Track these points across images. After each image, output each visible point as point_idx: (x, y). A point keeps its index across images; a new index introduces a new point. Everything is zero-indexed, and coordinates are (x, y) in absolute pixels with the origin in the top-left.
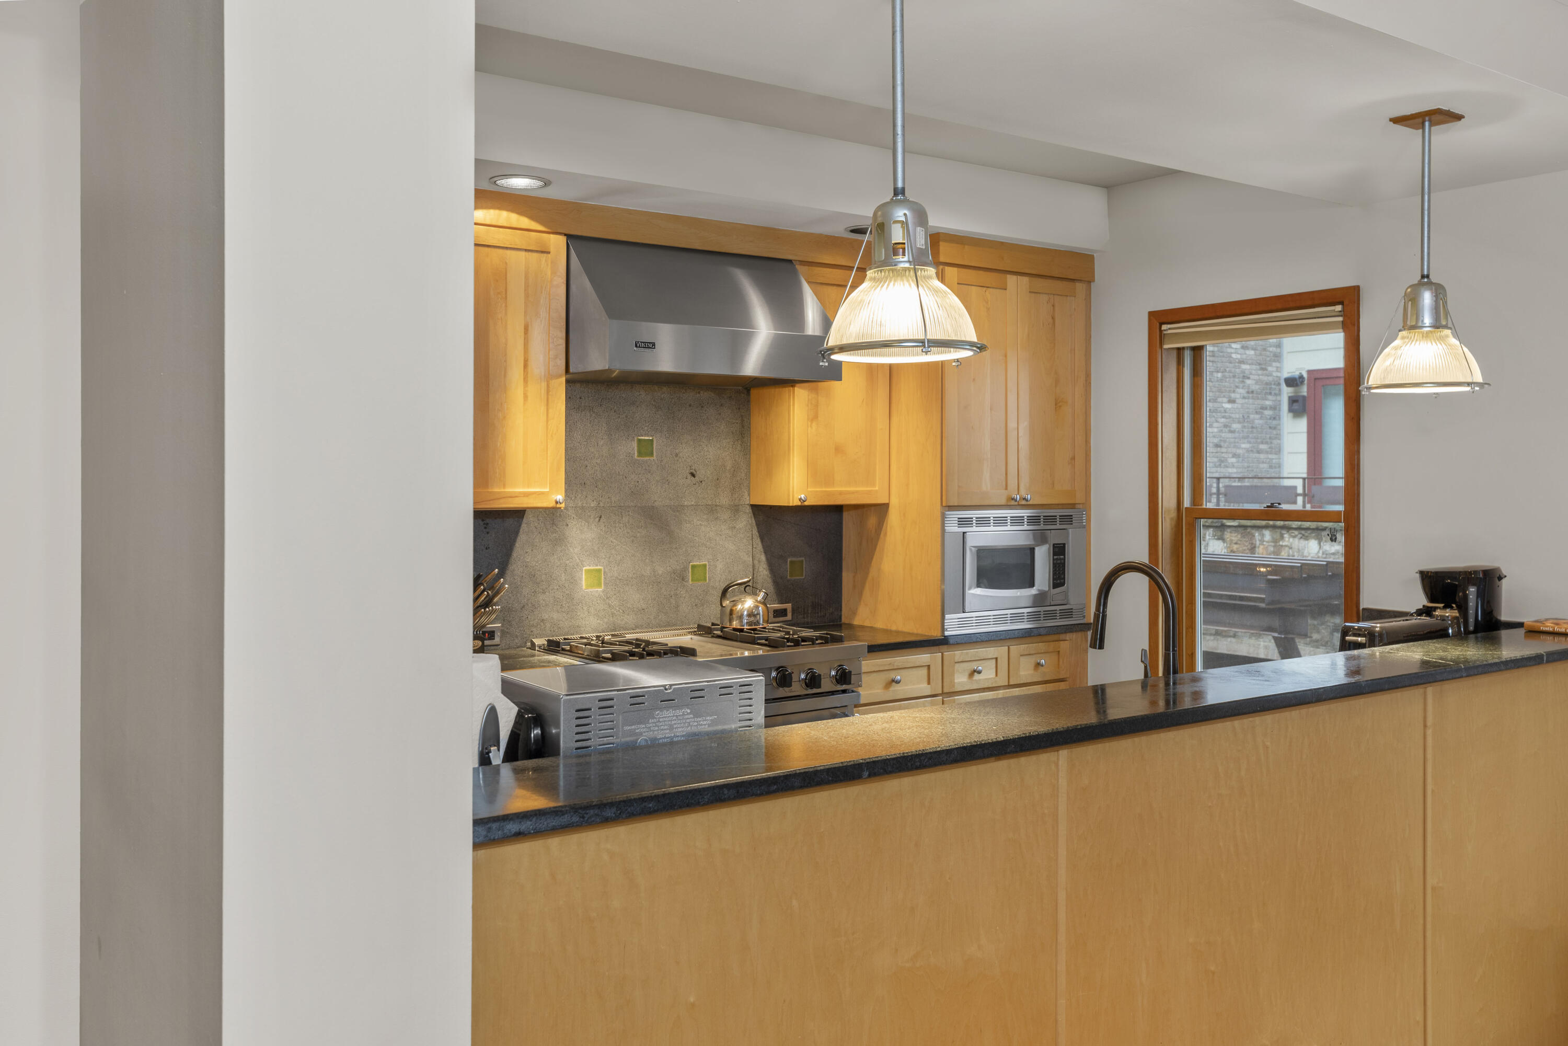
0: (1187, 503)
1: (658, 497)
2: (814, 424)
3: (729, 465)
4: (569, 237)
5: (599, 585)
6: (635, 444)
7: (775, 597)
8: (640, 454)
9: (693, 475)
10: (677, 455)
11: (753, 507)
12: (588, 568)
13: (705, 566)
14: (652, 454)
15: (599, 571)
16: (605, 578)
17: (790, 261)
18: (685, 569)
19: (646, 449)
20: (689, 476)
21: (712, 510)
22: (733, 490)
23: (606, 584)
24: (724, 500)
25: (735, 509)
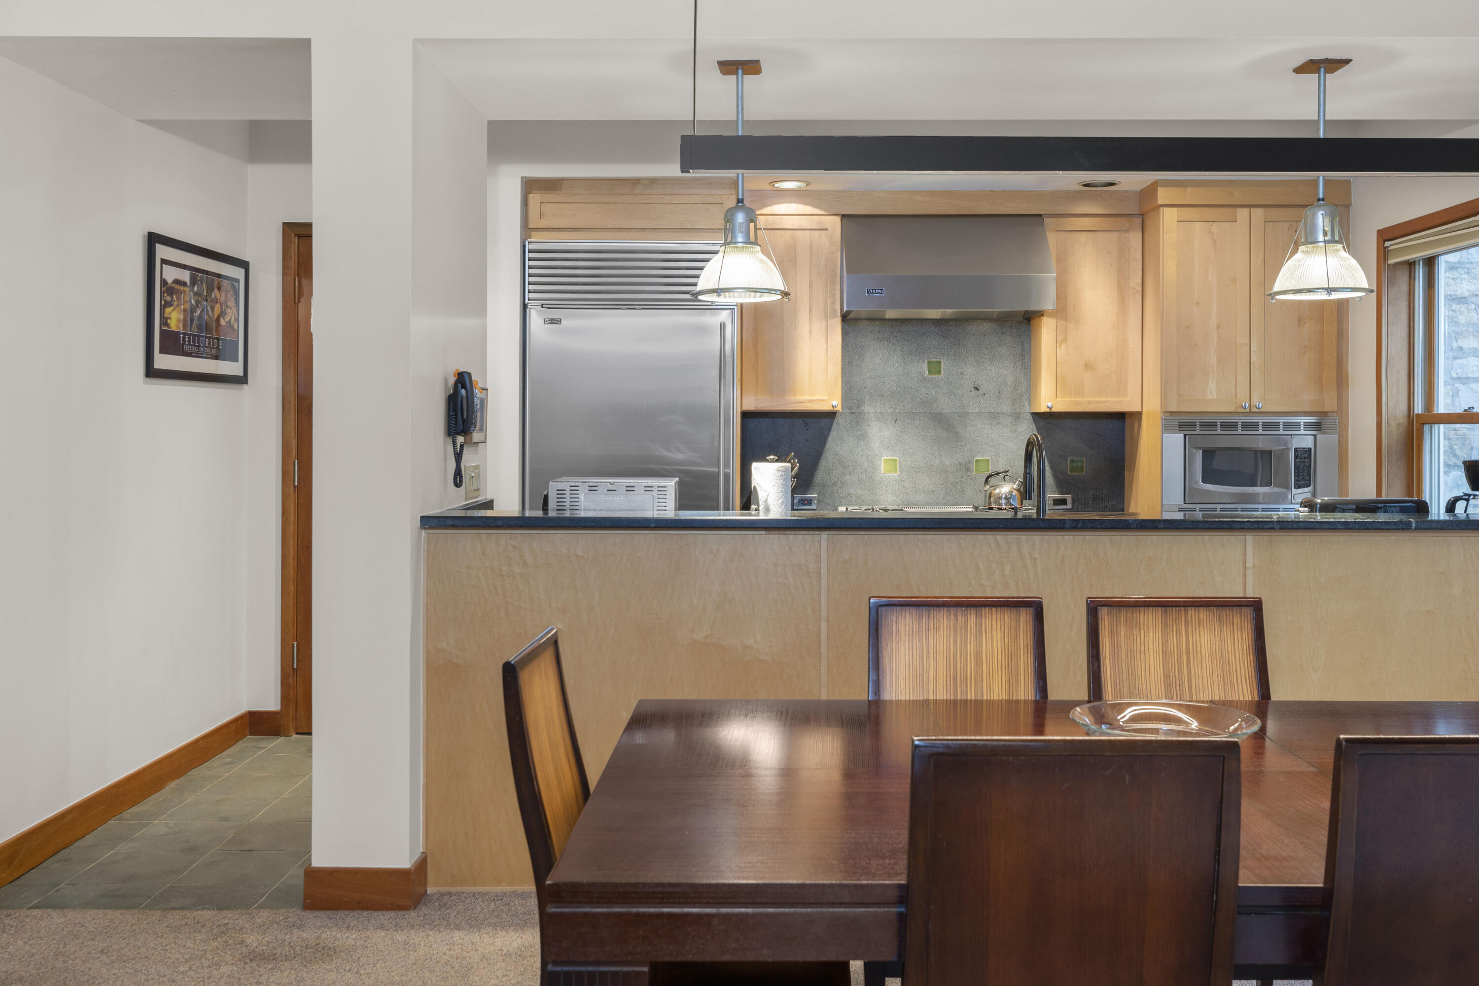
0: (1419, 409)
1: (945, 405)
2: (1063, 346)
3: (1010, 380)
4: (843, 216)
5: (895, 471)
6: (925, 366)
7: (1055, 488)
8: (930, 373)
9: (977, 389)
10: (962, 373)
11: (1033, 414)
12: (886, 458)
13: (988, 460)
14: (939, 373)
15: (895, 460)
16: (900, 466)
17: (1041, 215)
18: (970, 462)
19: (934, 368)
20: (973, 390)
21: (994, 416)
22: (1014, 401)
23: (900, 470)
24: (1006, 408)
25: (1017, 416)
